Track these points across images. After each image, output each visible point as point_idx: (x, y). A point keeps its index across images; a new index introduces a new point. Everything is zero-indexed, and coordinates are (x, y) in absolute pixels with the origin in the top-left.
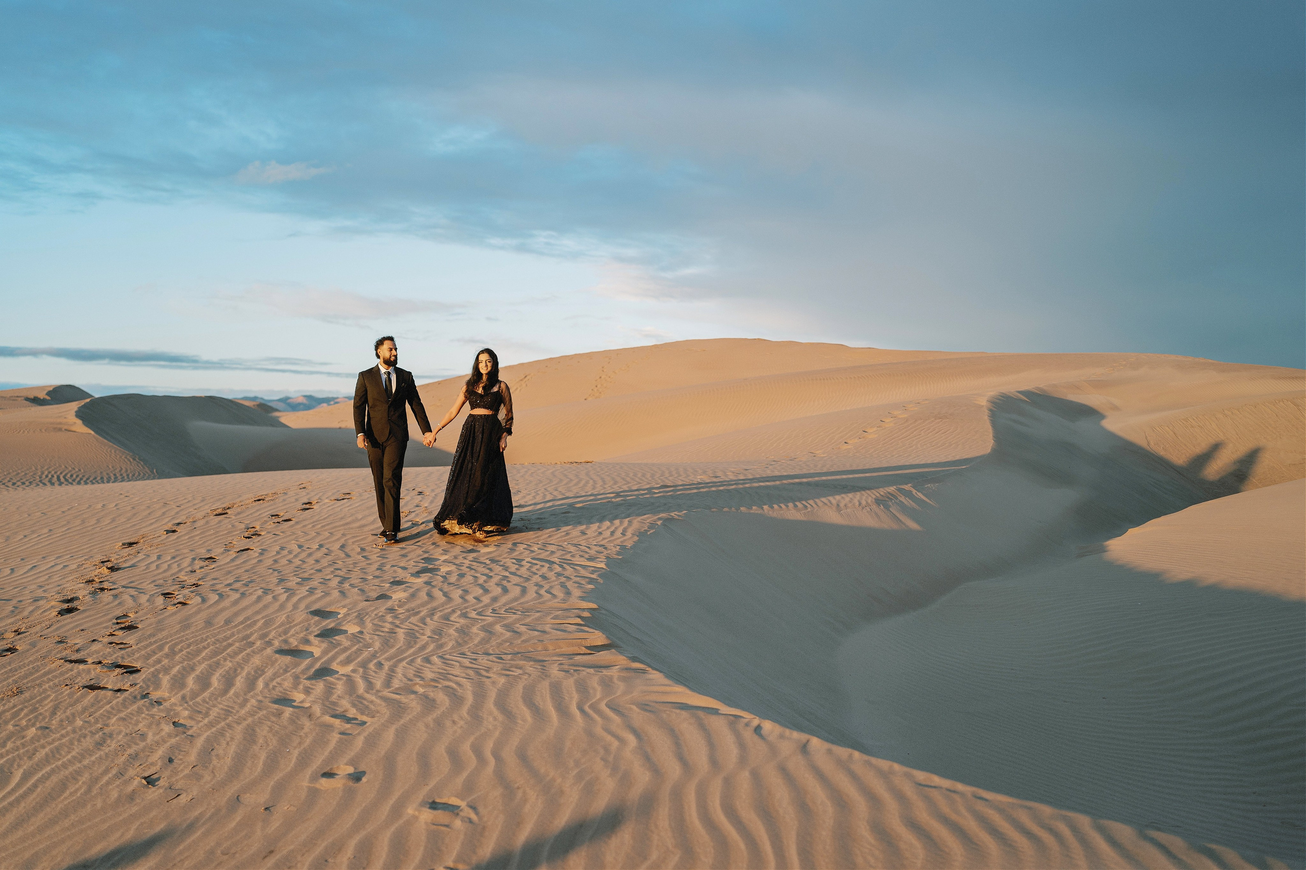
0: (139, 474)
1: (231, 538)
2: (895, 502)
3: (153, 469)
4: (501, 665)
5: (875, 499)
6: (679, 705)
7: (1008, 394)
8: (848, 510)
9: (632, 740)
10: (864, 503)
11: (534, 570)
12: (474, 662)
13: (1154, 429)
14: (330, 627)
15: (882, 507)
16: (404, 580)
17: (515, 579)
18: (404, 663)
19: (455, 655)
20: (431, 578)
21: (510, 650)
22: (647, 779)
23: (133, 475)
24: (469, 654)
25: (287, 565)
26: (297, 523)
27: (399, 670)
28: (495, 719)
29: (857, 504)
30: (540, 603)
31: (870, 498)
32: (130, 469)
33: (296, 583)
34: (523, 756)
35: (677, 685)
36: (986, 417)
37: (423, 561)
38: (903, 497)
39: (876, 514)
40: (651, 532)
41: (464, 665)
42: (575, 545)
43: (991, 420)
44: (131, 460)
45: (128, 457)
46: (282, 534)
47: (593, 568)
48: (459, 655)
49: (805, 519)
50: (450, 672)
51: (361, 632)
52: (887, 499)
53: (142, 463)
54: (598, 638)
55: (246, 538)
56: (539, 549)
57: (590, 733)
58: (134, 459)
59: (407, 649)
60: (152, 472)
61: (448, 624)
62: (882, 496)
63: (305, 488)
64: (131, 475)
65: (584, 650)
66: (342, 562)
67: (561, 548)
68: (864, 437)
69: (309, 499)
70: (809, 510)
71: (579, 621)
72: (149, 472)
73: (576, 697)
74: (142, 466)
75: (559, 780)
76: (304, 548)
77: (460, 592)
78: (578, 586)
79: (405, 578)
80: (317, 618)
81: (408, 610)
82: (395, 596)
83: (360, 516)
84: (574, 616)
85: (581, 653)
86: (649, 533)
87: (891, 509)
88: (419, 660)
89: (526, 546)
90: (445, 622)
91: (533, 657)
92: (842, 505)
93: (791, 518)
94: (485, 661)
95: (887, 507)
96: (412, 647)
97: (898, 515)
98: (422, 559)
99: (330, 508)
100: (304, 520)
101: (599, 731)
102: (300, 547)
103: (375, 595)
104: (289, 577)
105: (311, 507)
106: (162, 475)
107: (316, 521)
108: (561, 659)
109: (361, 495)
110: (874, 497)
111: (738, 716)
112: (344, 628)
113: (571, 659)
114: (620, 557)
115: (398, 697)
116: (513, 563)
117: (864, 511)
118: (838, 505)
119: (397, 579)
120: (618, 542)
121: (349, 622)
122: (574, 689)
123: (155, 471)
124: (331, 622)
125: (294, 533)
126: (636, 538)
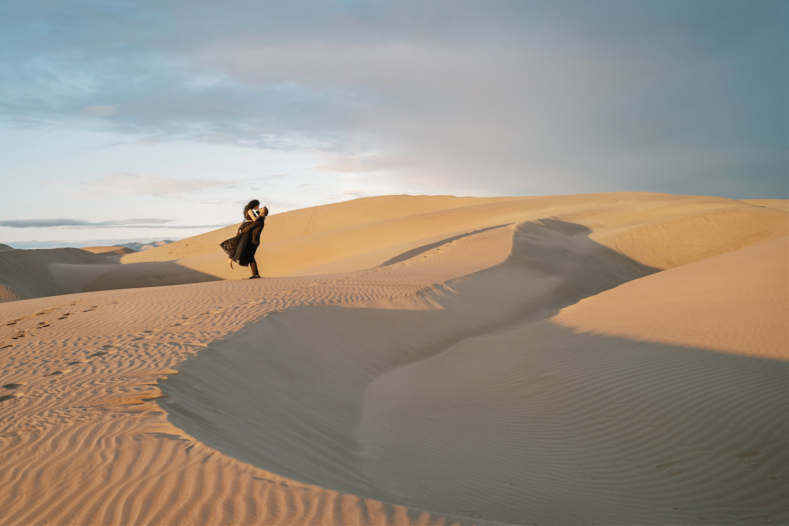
0: (9, 298)
1: (5, 339)
2: (430, 293)
3: (18, 295)
4: (80, 414)
5: (417, 292)
6: (158, 435)
7: (532, 222)
8: (397, 300)
9: (111, 458)
10: (408, 294)
11: (162, 350)
12: (67, 413)
13: (621, 238)
14: (7, 395)
15: (420, 296)
16: (80, 361)
17: (145, 357)
18: (26, 417)
19: (61, 409)
20: (96, 359)
21: (97, 404)
22: (99, 483)
23: (5, 299)
24: (70, 408)
25: (24, 354)
26: (51, 327)
27: (19, 421)
28: (45, 450)
29: (404, 295)
30: (145, 372)
31: (414, 291)
32: (4, 295)
33: (15, 367)
34: (39, 475)
35: (169, 422)
36: (511, 237)
37: (103, 348)
38: (436, 289)
39: (415, 301)
40: (256, 321)
41: (60, 415)
42: (202, 333)
43: (514, 238)
44: (5, 290)
45: (3, 289)
46: (37, 335)
47: (198, 347)
48: (63, 409)
49: (366, 307)
50: (48, 421)
51: (22, 397)
52: (425, 291)
53: (11, 292)
54: (157, 392)
55: (14, 339)
56: (178, 336)
57: (91, 457)
58: (7, 290)
59: (37, 407)
60: (17, 297)
61: (77, 389)
62: (422, 289)
63: (75, 304)
64: (3, 299)
65: (140, 401)
66: (57, 350)
67: (193, 335)
68: (437, 253)
69: (69, 312)
70: (371, 301)
71: (155, 382)
72: (15, 296)
73: (104, 432)
74: (11, 293)
75: (47, 488)
76: (42, 344)
77: (104, 367)
78: (178, 360)
79: (81, 360)
80: (4, 389)
81: (63, 381)
82: (64, 372)
83: (91, 320)
84: (156, 379)
85: (138, 403)
86: (254, 322)
87: (425, 297)
88: (35, 415)
89: (171, 335)
90: (76, 388)
91: (106, 407)
92: (393, 297)
93: (358, 307)
94: (74, 412)
95: (423, 296)
96: (41, 405)
97: (430, 301)
98: (103, 347)
99: (77, 317)
100: (55, 326)
101: (98, 455)
102: (41, 342)
103: (51, 372)
104: (16, 363)
105: (67, 317)
106: (24, 297)
107: (63, 326)
108: (120, 408)
109: (102, 307)
110: (416, 290)
111: (185, 439)
112: (15, 395)
113: (126, 408)
114: (223, 339)
115: (3, 438)
116: (154, 347)
117: (408, 299)
118: (391, 297)
119: (76, 361)
120: (230, 329)
121: (21, 391)
122: (107, 428)
123: (19, 296)
124: (11, 391)
125: (44, 334)
126: (243, 326)
